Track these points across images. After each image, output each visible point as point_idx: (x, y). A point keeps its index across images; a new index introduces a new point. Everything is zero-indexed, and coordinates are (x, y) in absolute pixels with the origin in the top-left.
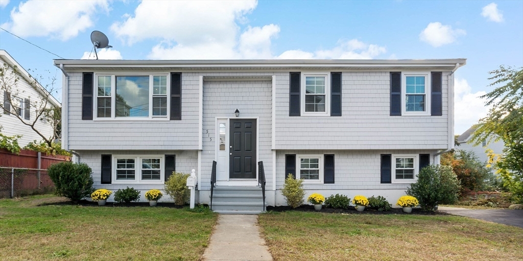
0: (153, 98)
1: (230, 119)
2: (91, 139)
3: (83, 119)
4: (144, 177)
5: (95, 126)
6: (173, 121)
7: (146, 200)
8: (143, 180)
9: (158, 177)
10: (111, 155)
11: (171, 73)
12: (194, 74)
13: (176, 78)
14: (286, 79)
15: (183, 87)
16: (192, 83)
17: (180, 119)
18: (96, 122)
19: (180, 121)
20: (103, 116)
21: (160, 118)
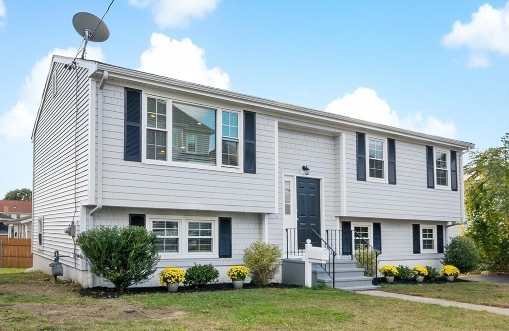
0: (223, 140)
1: (298, 178)
2: (137, 191)
3: (126, 159)
4: (191, 249)
5: (143, 171)
6: (246, 175)
7: (228, 280)
8: (190, 253)
9: (209, 249)
10: (145, 215)
11: (244, 111)
12: (268, 118)
13: (250, 118)
14: (353, 138)
15: (258, 132)
16: (267, 128)
17: (254, 172)
18: (146, 166)
19: (254, 175)
20: (153, 158)
21: (230, 169)
